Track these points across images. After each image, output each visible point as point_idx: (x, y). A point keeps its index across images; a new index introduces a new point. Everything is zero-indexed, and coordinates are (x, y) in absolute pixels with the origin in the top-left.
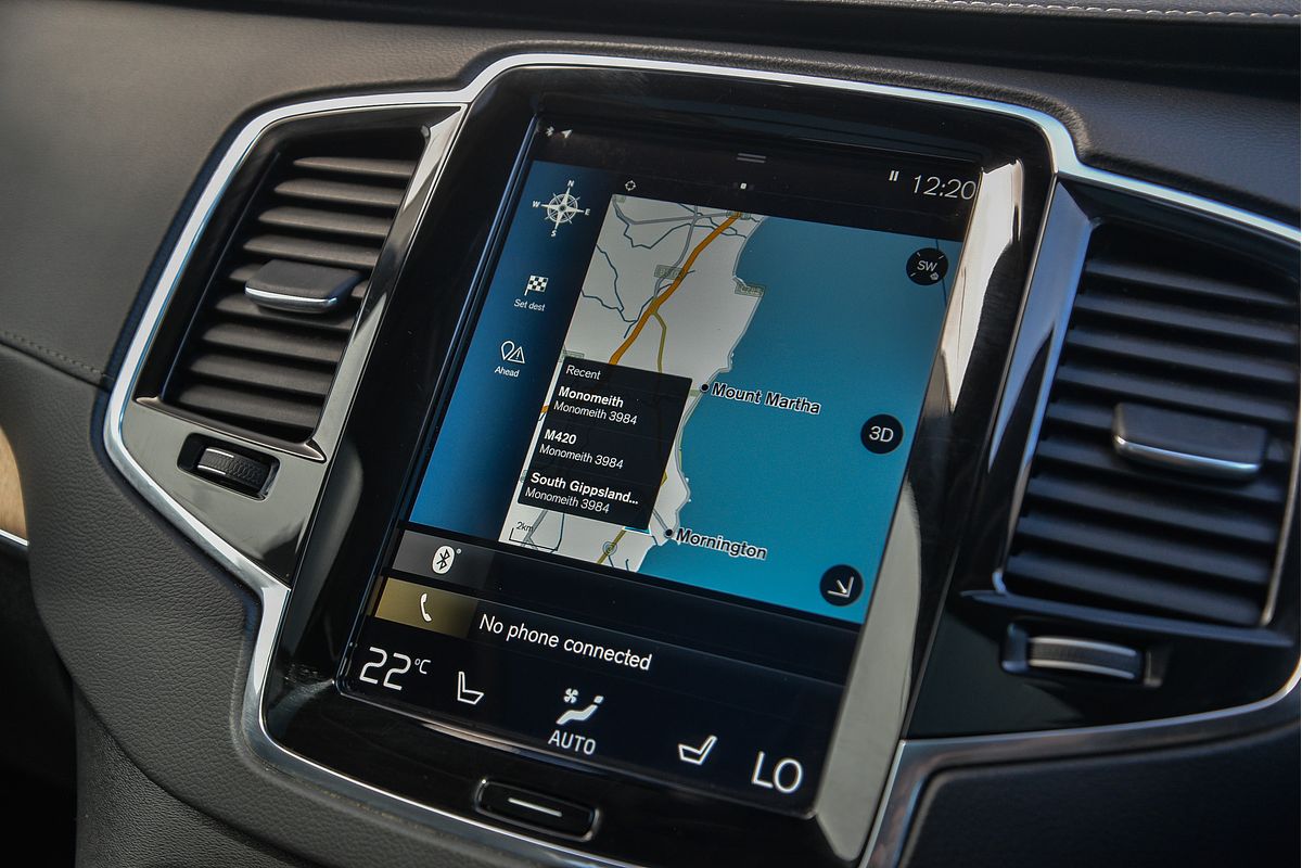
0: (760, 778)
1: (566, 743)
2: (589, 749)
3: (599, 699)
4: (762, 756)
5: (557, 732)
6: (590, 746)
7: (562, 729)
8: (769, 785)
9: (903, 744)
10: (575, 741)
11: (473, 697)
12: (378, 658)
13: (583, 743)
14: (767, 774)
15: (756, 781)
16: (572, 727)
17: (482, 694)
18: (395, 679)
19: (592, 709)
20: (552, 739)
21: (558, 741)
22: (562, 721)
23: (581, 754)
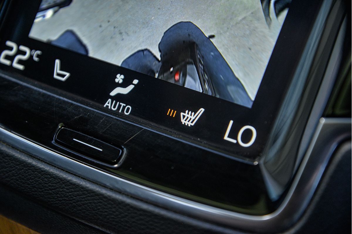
0: (229, 137)
1: (114, 107)
2: (127, 112)
3: (136, 82)
4: (231, 122)
5: (110, 100)
6: (127, 110)
7: (113, 98)
8: (234, 141)
9: (323, 121)
10: (120, 106)
11: (63, 76)
12: (11, 49)
13: (124, 107)
14: (233, 134)
15: (226, 138)
16: (119, 98)
17: (68, 75)
18: (20, 62)
19: (131, 87)
20: (107, 104)
21: (109, 105)
22: (113, 93)
23: (122, 115)
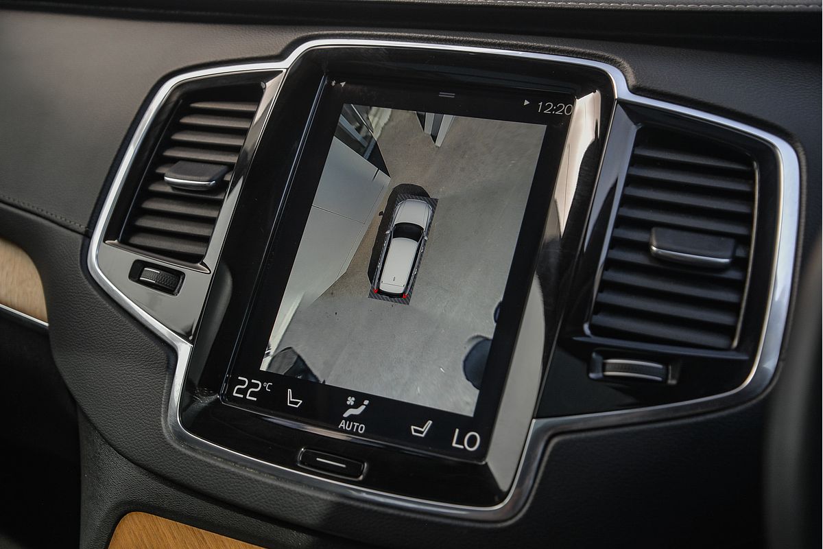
0: (456, 443)
1: (348, 427)
2: (361, 430)
3: (366, 402)
4: (457, 430)
5: (344, 421)
6: (362, 428)
7: (346, 419)
8: (462, 447)
9: (534, 421)
10: (354, 425)
11: (296, 403)
12: (243, 383)
13: (358, 426)
14: (460, 441)
15: (454, 445)
16: (352, 418)
17: (301, 401)
18: (252, 394)
19: (363, 408)
20: (341, 425)
21: (344, 426)
22: (346, 415)
23: (357, 433)
